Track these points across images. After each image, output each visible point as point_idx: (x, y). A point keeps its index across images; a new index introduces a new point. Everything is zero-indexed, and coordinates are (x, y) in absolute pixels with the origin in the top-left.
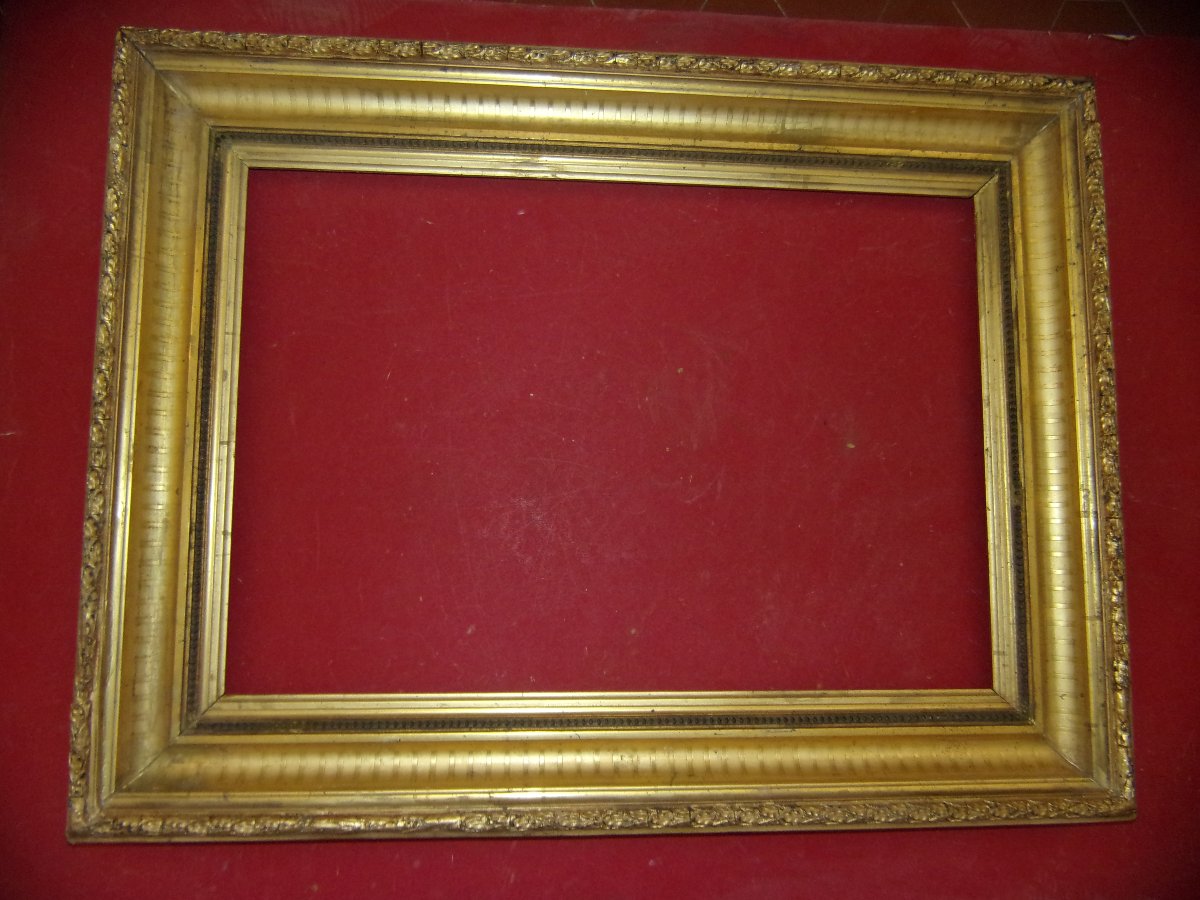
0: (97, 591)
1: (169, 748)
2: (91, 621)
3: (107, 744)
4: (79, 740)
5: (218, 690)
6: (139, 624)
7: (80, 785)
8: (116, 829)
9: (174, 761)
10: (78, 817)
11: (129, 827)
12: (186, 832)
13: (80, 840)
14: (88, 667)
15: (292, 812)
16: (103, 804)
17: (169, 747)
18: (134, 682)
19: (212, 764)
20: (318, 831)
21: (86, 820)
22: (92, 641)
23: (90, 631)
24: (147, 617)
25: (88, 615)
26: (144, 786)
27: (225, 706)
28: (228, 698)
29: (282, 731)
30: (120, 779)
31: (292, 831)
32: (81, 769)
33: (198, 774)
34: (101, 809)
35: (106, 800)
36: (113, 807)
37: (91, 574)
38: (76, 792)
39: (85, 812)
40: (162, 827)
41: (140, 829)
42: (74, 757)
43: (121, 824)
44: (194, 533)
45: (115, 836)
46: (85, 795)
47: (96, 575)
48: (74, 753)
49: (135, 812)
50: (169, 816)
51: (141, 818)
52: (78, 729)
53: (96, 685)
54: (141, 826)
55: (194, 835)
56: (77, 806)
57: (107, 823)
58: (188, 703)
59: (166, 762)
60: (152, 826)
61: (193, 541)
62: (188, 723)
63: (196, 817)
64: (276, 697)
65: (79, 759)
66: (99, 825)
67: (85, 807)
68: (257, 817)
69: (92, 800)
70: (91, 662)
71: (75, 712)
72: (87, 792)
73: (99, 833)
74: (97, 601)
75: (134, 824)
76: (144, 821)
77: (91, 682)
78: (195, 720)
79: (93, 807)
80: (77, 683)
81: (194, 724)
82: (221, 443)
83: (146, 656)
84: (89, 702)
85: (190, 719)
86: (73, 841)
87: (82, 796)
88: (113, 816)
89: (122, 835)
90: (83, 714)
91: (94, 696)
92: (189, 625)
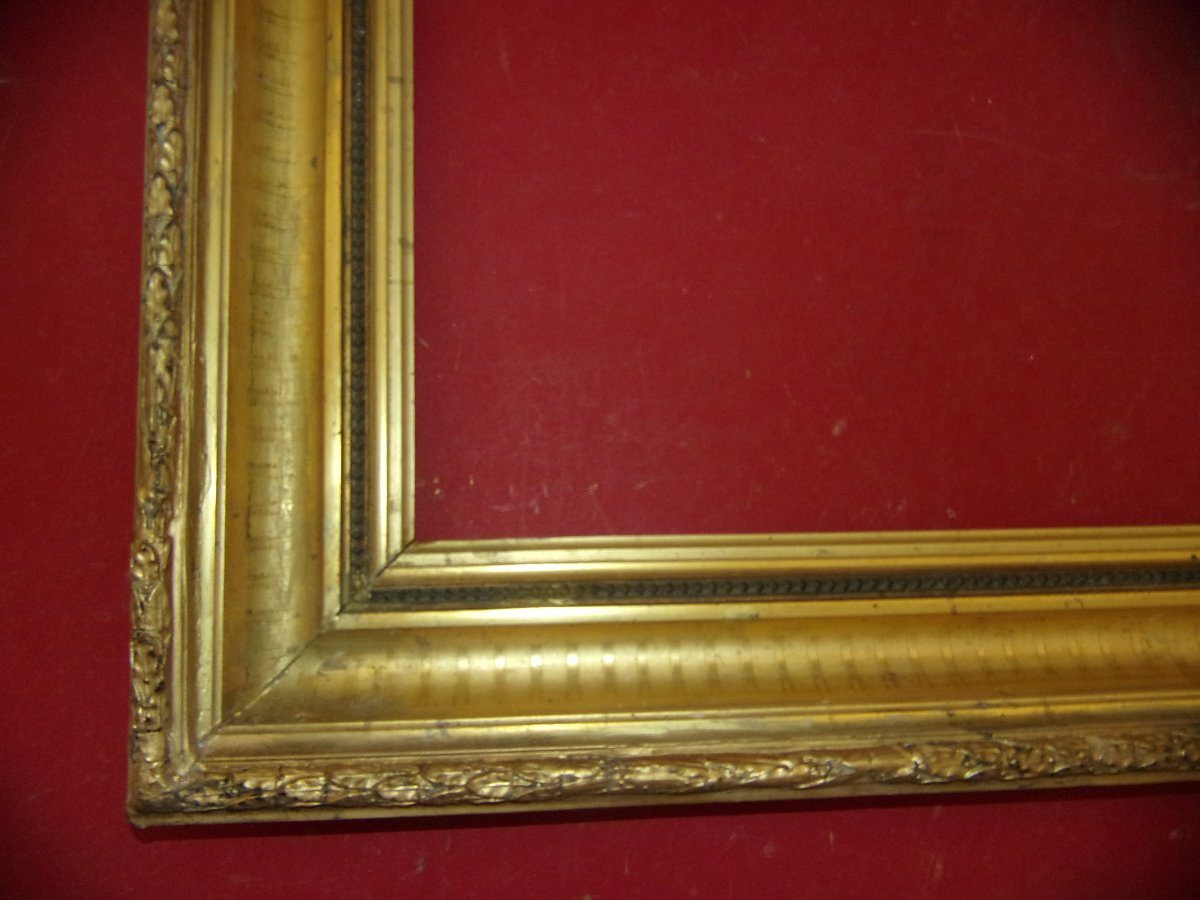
0: (175, 318)
1: (320, 638)
2: (167, 378)
3: (205, 625)
4: (150, 617)
5: (404, 532)
6: (253, 403)
7: (154, 707)
8: (228, 796)
9: (327, 665)
10: (153, 772)
11: (258, 790)
12: (377, 800)
13: (158, 821)
14: (163, 469)
15: (579, 752)
16: (201, 746)
17: (320, 636)
18: (249, 513)
19: (401, 668)
20: (638, 789)
21: (168, 777)
22: (169, 418)
23: (165, 397)
24: (267, 391)
25: (160, 369)
26: (278, 711)
27: (418, 559)
28: (423, 546)
29: (536, 601)
30: (231, 696)
31: (590, 790)
32: (156, 674)
33: (376, 687)
34: (198, 755)
35: (206, 738)
36: (220, 752)
37: (164, 285)
38: (148, 720)
39: (166, 760)
40: (326, 790)
41: (281, 793)
42: (140, 650)
43: (241, 785)
44: (349, 233)
45: (231, 810)
46: (165, 728)
47: (173, 289)
48: (142, 641)
49: (265, 761)
50: (340, 767)
51: (280, 772)
52: (147, 593)
53: (180, 509)
54: (283, 787)
55: (393, 803)
56: (151, 750)
57: (214, 785)
58: (352, 551)
59: (313, 667)
60: (306, 789)
61: (348, 249)
62: (354, 589)
63: (390, 767)
64: (512, 541)
65: (152, 654)
66: (197, 788)
67: (167, 751)
68: (516, 764)
69: (178, 736)
70: (167, 460)
71: (140, 557)
72: (169, 721)
73: (197, 804)
74: (177, 339)
75: (269, 784)
76: (287, 778)
77: (170, 498)
78: (366, 584)
79: (182, 752)
80: (142, 500)
81: (366, 594)
82: (390, 79)
83: (268, 466)
84: (168, 540)
85: (358, 583)
86: (142, 823)
87: (159, 730)
88: (224, 768)
89: (244, 808)
90: (157, 562)
91: (177, 529)
92: (348, 407)
